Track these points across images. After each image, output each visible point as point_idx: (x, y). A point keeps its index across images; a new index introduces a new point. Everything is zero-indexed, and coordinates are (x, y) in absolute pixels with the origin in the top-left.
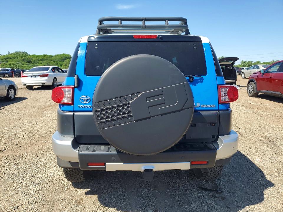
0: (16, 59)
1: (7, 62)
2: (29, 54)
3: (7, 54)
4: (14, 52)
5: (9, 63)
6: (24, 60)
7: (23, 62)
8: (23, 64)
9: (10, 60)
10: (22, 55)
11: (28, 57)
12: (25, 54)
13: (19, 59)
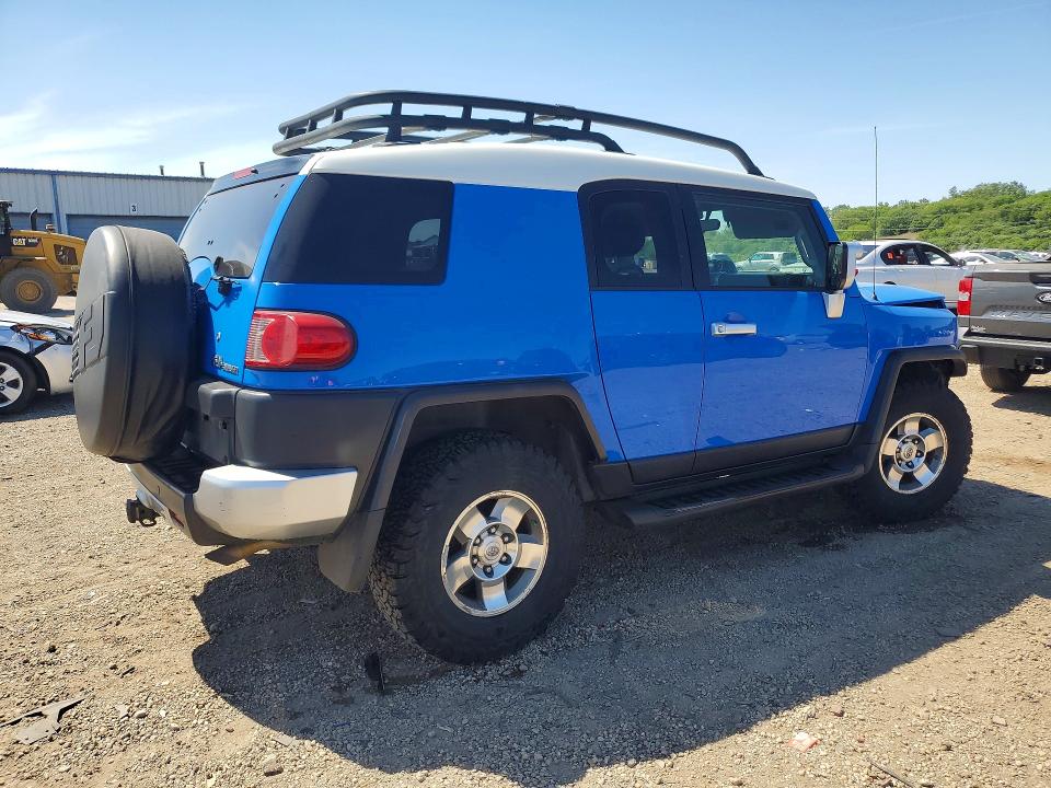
0: (976, 212)
1: (942, 225)
2: (1029, 189)
3: (948, 196)
4: (972, 187)
5: (948, 227)
6: (1003, 215)
7: (998, 225)
8: (998, 232)
9: (953, 218)
10: (998, 198)
11: (1023, 202)
12: (1017, 191)
13: (988, 211)
